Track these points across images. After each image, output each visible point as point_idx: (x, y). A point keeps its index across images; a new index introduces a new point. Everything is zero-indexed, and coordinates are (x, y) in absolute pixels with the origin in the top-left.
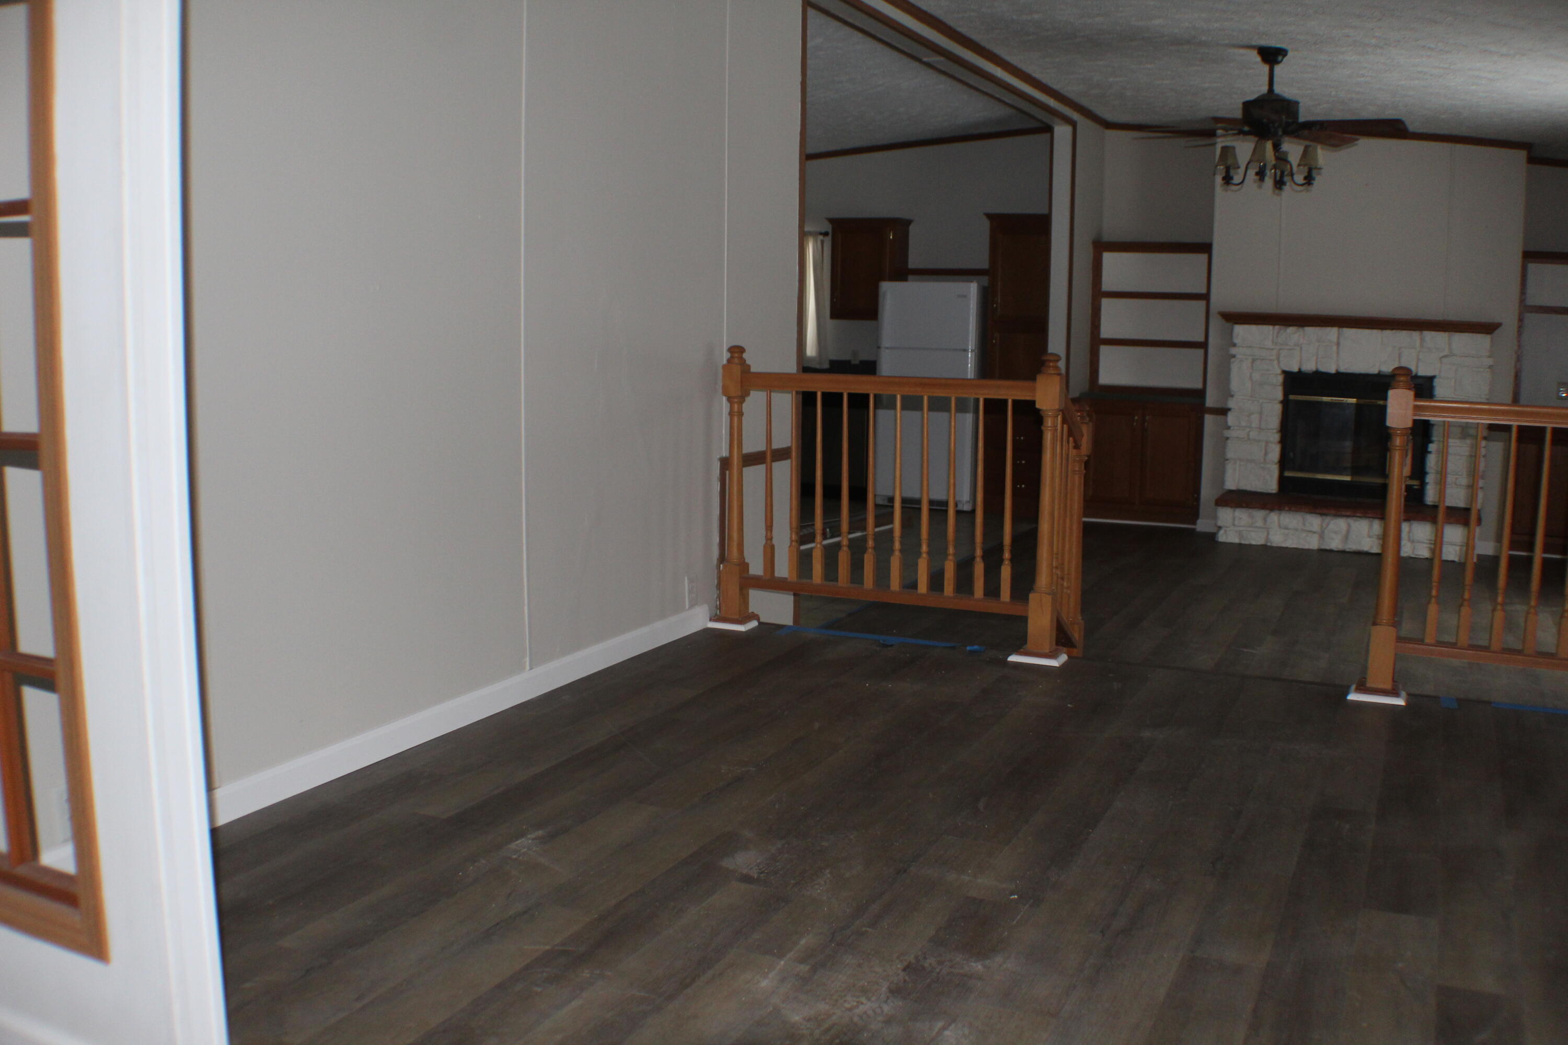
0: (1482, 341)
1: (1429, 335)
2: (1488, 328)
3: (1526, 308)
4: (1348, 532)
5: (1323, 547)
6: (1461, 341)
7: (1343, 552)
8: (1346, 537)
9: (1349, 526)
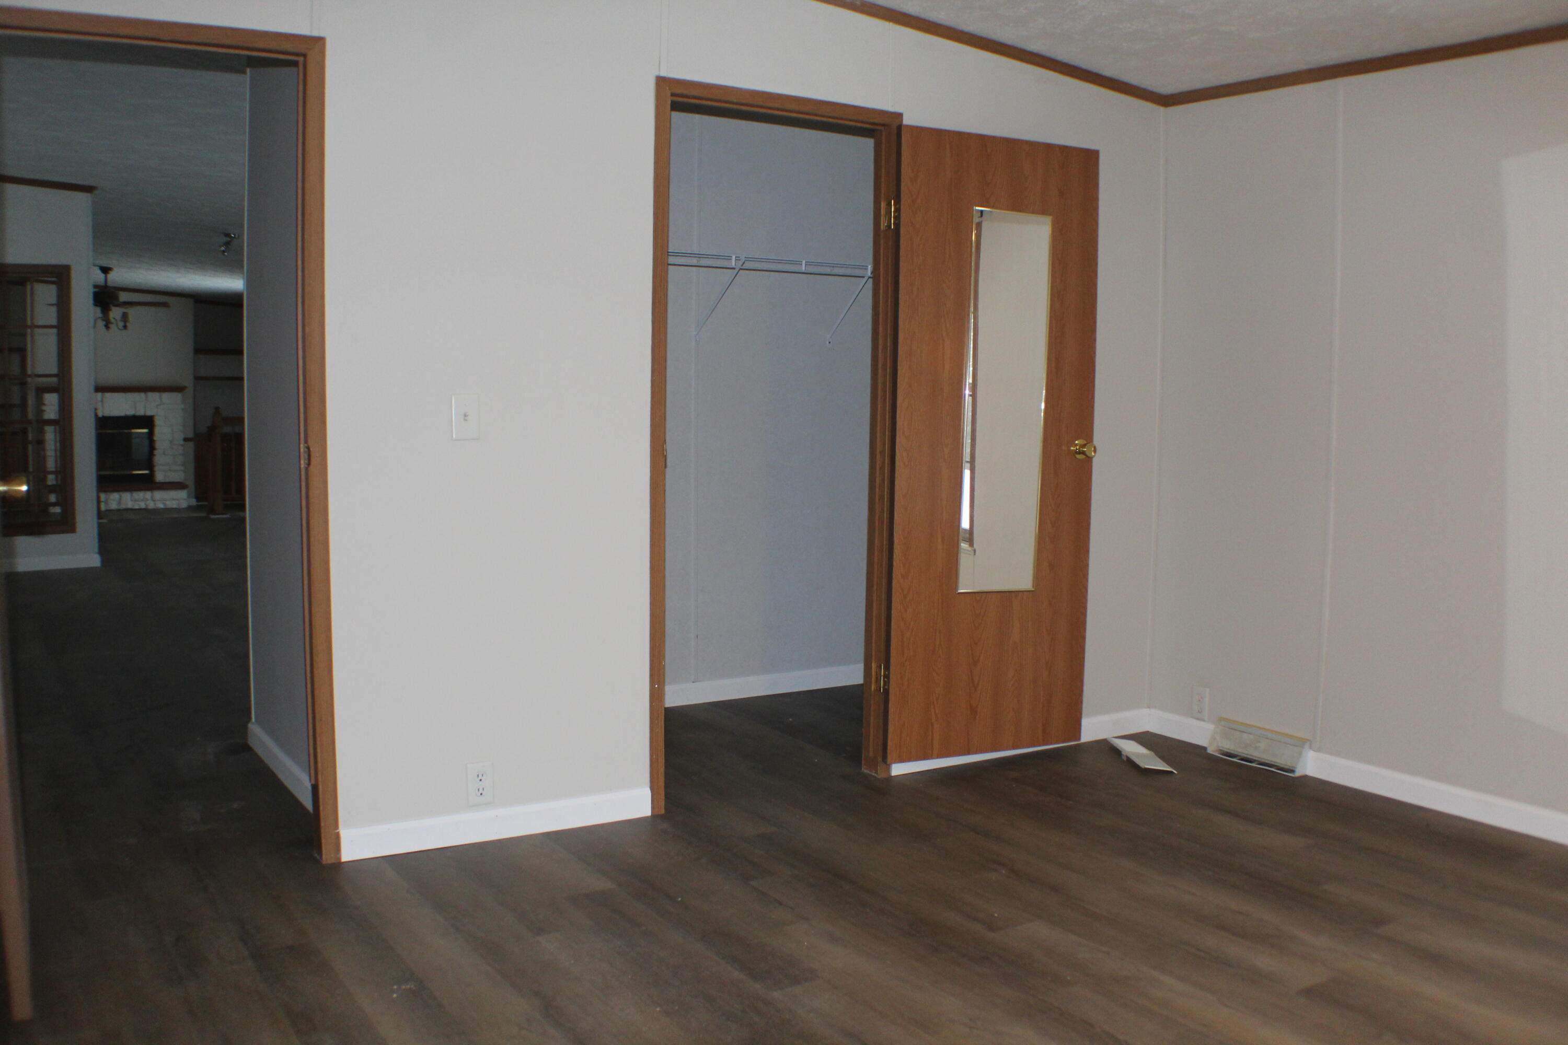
0: (178, 396)
1: (150, 394)
2: (179, 389)
3: (197, 378)
4: (120, 499)
5: (108, 509)
6: (166, 397)
7: (119, 510)
8: (119, 502)
9: (121, 496)
